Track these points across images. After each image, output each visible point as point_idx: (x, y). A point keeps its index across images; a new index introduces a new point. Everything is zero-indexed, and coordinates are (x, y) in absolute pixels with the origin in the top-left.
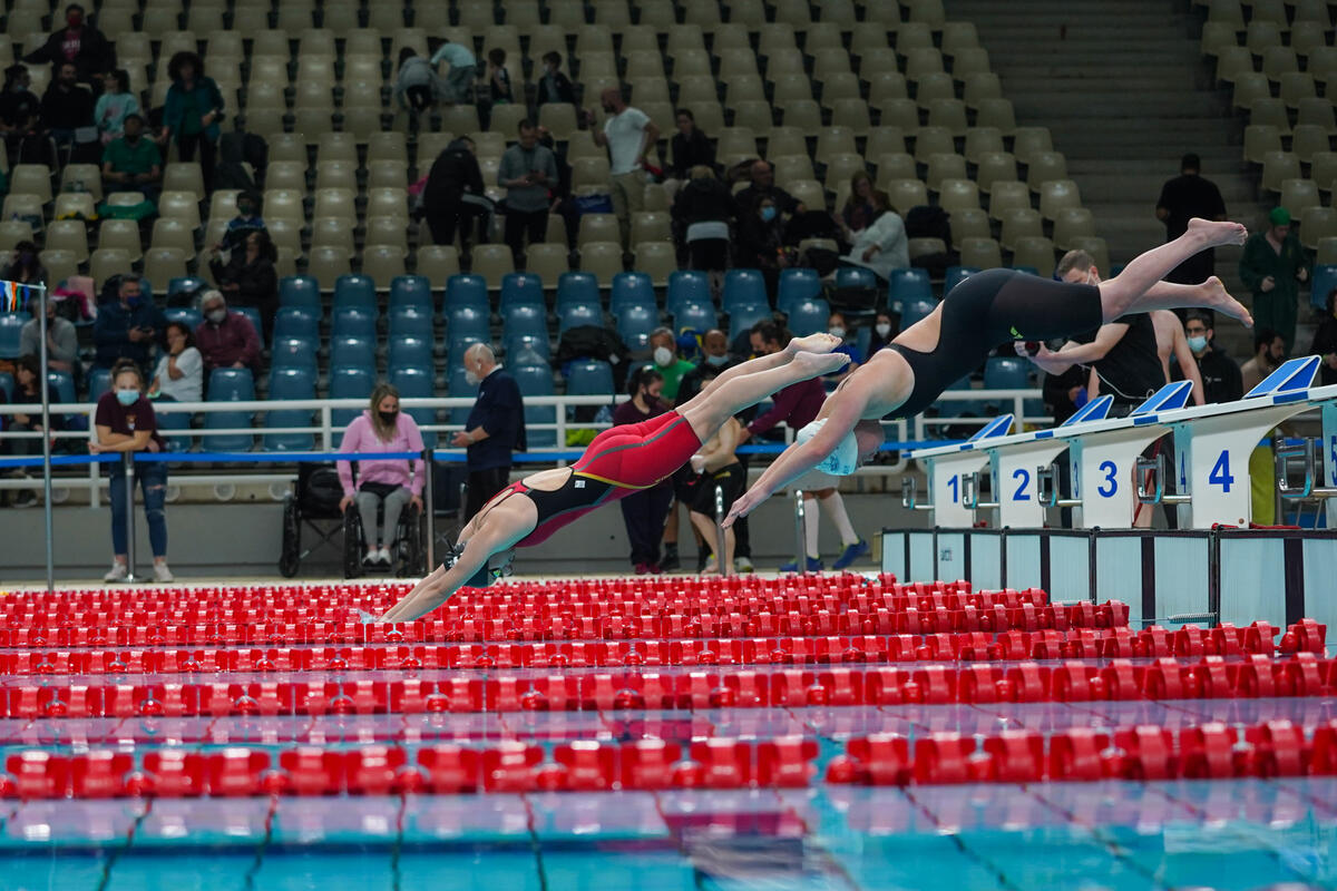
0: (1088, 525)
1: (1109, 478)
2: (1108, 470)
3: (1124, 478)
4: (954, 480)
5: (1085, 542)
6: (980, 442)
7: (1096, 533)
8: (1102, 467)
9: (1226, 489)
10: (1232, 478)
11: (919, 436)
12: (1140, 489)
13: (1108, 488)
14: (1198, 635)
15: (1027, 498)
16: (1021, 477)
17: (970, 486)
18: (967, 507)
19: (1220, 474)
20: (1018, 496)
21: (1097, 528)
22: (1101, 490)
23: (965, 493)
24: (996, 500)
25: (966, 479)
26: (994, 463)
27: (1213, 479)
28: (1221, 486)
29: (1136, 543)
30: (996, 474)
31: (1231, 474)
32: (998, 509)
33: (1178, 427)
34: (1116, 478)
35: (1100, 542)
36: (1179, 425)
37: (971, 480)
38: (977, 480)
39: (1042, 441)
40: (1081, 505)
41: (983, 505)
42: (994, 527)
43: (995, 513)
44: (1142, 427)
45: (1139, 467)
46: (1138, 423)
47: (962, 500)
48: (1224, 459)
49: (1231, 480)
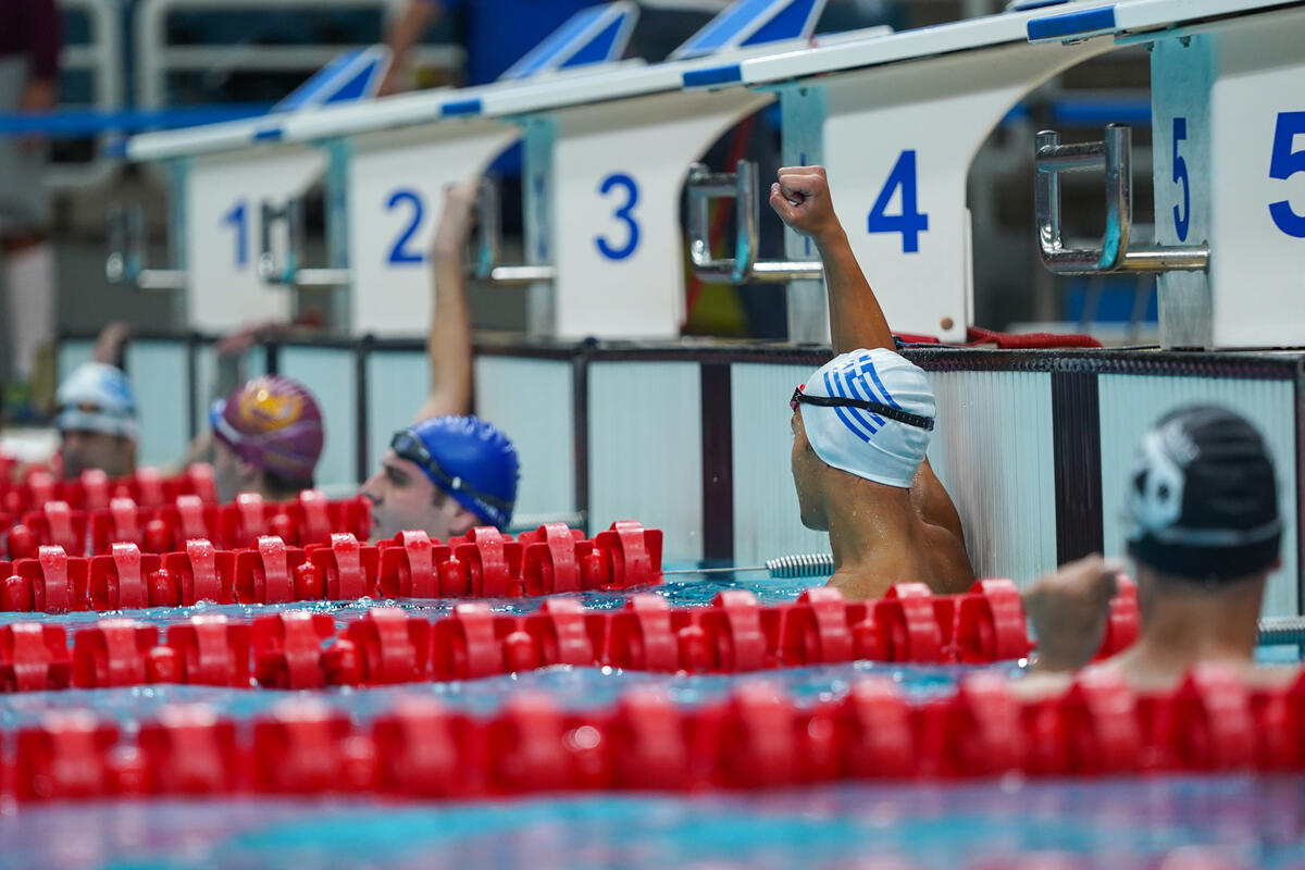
0: (571, 329)
1: (623, 213)
2: (619, 195)
3: (659, 214)
4: (238, 215)
5: (559, 377)
6: (305, 118)
7: (586, 354)
8: (606, 187)
9: (910, 245)
10: (925, 217)
11: (152, 96)
12: (699, 245)
13: (618, 236)
14: (840, 616)
15: (417, 259)
16: (405, 212)
17: (280, 232)
18: (274, 280)
19: (894, 208)
20: (398, 256)
21: (591, 342)
22: (602, 246)
23: (266, 246)
24: (344, 262)
25: (269, 214)
26: (339, 168)
27: (878, 222)
28: (896, 238)
29: (688, 376)
30: (342, 200)
31: (921, 210)
32: (346, 288)
33: (790, 93)
34: (638, 213)
35: (599, 374)
36: (794, 89)
37: (281, 214)
38: (296, 213)
39: (454, 122)
40: (550, 282)
41: (313, 277)
42: (338, 331)
43: (339, 296)
44: (701, 92)
45: (693, 191)
46: (692, 79)
47: (259, 266)
48: (905, 171)
49: (922, 222)
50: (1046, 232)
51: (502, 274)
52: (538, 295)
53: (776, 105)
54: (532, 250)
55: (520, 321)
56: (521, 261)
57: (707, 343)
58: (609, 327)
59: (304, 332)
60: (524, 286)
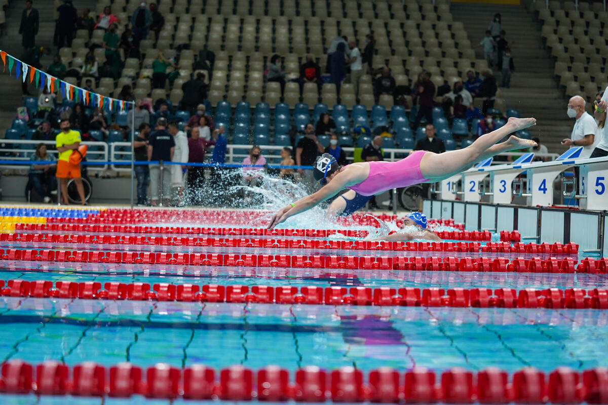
0: (496, 202)
1: (504, 186)
2: (503, 183)
3: (508, 186)
4: (449, 183)
5: (494, 209)
7: (497, 206)
8: (501, 182)
9: (544, 193)
12: (514, 191)
13: (503, 189)
15: (474, 191)
16: (473, 184)
17: (455, 186)
18: (453, 193)
19: (542, 187)
20: (471, 190)
21: (498, 204)
22: (500, 190)
23: (453, 188)
24: (464, 191)
25: (453, 184)
26: (464, 177)
27: (540, 189)
28: (542, 191)
29: (512, 209)
30: (464, 182)
31: (546, 187)
32: (464, 194)
33: (528, 170)
34: (506, 186)
35: (499, 208)
36: (529, 170)
37: (455, 184)
38: (457, 184)
39: (480, 172)
40: (493, 195)
41: (459, 193)
42: (462, 201)
43: (463, 196)
44: (515, 169)
45: (514, 184)
46: (514, 167)
47: (451, 191)
48: (544, 182)
49: (546, 189)
50: (564, 192)
51: (486, 194)
52: (491, 197)
53: (526, 171)
54: (490, 191)
55: (488, 201)
56: (489, 192)
57: (514, 205)
58: (501, 202)
59: (457, 201)
60: (489, 195)
